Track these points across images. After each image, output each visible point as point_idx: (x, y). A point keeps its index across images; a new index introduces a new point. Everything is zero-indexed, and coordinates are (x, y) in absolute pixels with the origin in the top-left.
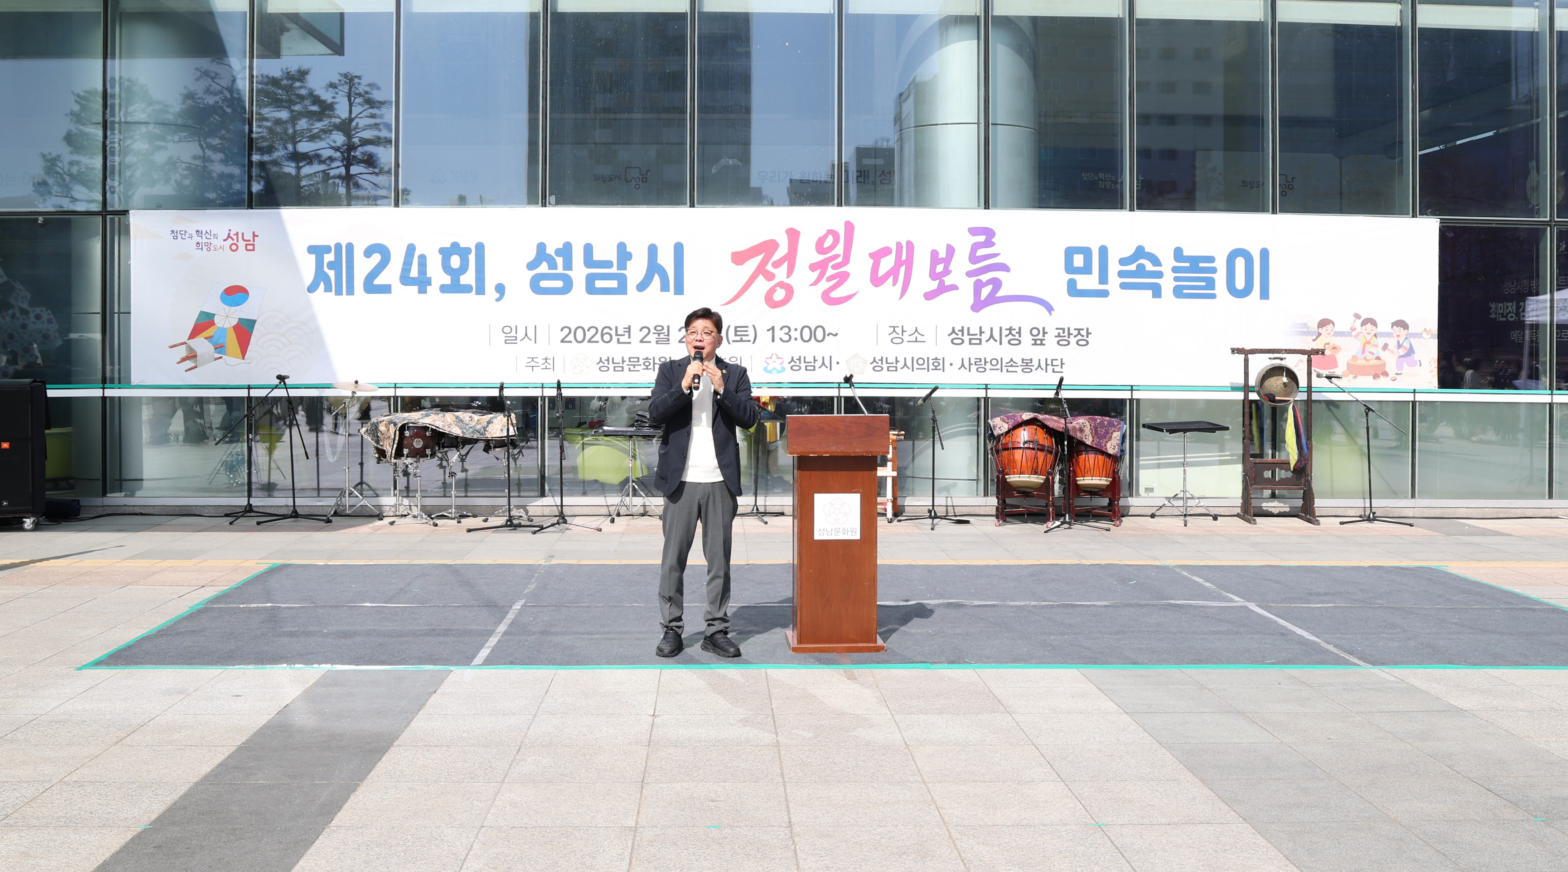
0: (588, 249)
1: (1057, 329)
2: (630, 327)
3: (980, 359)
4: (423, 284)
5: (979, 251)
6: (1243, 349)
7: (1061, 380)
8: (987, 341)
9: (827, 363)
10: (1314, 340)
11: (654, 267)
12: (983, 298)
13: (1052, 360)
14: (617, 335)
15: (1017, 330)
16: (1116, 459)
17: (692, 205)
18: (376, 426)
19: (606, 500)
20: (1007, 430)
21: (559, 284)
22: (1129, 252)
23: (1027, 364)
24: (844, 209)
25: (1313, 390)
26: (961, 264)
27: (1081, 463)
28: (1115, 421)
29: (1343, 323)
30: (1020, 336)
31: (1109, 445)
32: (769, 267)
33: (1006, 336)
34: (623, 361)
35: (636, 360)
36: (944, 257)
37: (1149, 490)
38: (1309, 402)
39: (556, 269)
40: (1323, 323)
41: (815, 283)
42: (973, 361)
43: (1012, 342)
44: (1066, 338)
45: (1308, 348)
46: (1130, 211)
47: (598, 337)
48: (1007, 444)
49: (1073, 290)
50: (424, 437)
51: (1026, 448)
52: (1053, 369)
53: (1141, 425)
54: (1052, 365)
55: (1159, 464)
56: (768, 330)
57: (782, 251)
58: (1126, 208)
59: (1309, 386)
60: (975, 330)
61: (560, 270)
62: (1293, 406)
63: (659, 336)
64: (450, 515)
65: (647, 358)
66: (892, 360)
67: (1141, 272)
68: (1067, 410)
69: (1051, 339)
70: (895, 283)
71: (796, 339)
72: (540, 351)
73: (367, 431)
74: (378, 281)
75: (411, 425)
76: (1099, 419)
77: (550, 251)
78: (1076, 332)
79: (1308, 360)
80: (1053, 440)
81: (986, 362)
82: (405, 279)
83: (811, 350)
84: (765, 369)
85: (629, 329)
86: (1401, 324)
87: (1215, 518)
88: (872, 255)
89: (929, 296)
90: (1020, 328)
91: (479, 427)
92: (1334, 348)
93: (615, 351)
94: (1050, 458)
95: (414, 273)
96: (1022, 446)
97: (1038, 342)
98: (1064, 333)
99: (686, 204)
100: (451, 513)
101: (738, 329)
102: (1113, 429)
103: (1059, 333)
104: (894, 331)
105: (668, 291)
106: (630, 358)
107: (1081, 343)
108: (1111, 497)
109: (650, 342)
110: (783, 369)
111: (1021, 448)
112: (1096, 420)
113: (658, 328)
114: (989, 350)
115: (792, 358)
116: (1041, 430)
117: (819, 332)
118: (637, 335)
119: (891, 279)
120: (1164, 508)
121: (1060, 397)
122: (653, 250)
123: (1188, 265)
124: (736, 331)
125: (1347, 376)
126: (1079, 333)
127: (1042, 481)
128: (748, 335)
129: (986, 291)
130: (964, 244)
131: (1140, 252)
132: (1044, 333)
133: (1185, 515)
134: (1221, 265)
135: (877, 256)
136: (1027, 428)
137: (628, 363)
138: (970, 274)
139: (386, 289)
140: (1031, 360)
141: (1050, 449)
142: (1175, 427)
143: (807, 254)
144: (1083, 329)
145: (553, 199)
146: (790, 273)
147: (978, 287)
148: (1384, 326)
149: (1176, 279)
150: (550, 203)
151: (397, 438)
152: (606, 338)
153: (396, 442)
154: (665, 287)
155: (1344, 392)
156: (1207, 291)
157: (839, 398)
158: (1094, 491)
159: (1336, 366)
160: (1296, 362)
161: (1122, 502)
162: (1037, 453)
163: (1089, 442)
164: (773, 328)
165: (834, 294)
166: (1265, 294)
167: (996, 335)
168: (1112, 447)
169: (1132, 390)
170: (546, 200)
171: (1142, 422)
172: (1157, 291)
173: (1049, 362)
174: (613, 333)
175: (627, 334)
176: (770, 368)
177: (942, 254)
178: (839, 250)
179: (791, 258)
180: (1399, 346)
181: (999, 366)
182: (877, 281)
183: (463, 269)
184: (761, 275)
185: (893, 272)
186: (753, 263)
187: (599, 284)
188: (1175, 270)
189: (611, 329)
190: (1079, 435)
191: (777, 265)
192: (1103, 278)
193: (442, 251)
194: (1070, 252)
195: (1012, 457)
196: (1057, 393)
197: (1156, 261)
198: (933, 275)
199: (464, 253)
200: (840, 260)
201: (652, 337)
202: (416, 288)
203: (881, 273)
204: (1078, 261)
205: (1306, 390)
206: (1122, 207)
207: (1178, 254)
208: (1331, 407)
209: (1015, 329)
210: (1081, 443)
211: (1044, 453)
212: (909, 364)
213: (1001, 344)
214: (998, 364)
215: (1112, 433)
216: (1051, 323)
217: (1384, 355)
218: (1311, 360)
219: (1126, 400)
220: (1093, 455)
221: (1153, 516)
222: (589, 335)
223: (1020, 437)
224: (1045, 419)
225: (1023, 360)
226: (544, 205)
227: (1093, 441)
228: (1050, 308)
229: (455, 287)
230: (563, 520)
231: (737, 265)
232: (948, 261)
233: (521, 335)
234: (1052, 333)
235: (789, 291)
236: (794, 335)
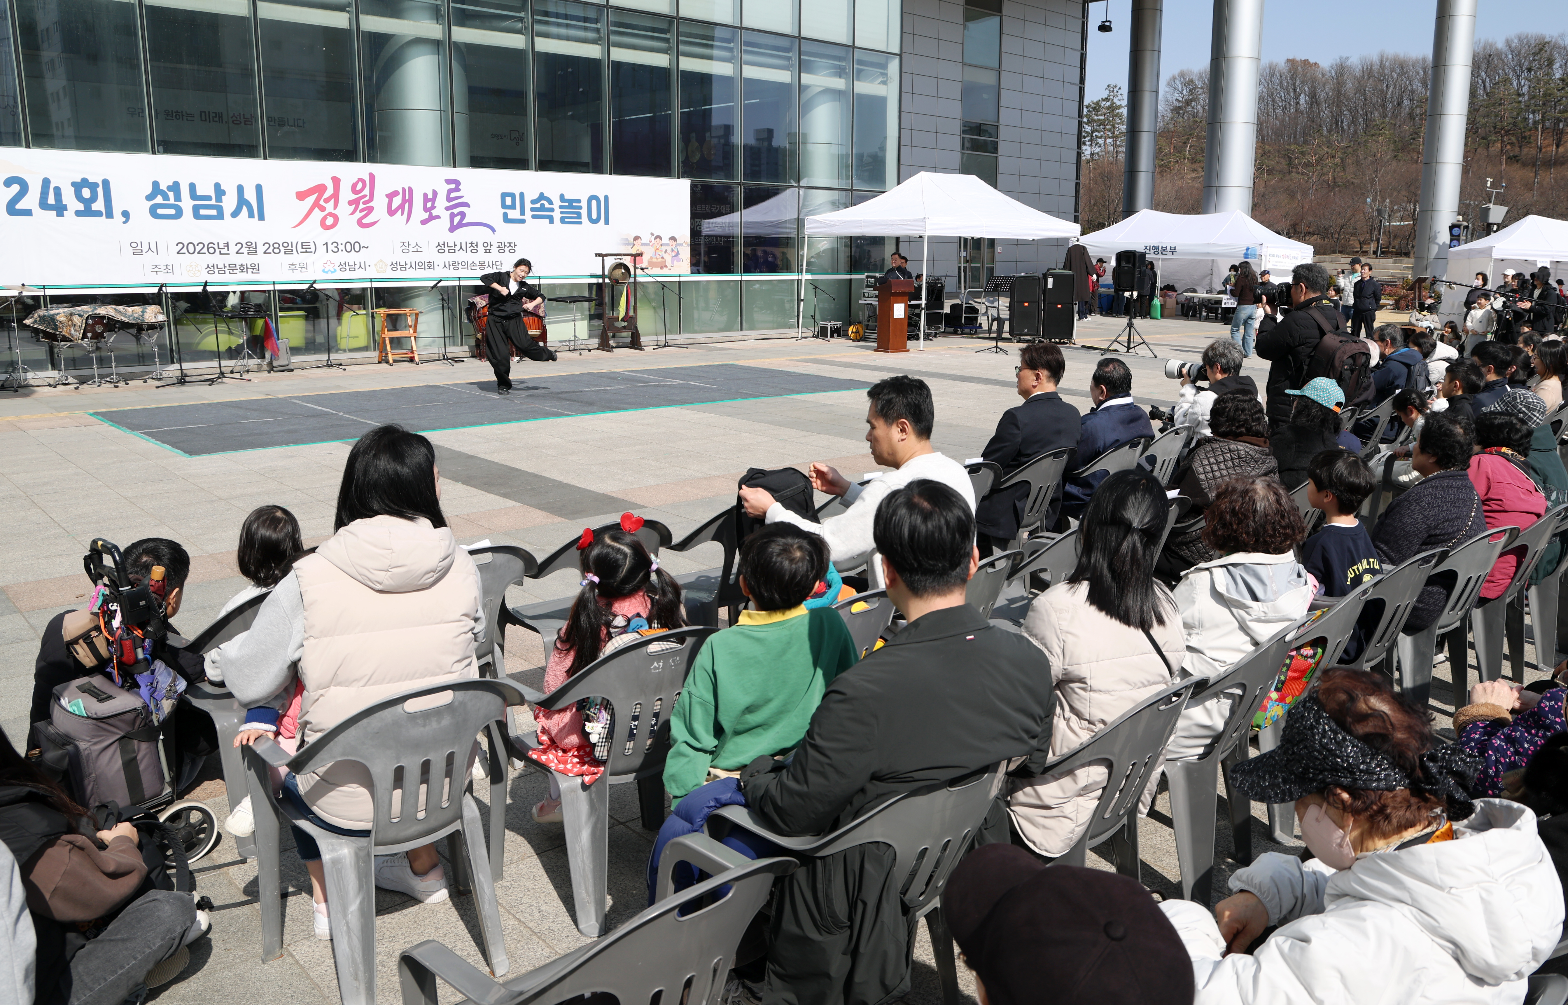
0: (192, 186)
1: (498, 243)
2: (228, 243)
3: (455, 262)
4: (60, 209)
5: (451, 194)
6: (600, 253)
8: (458, 251)
9: (363, 266)
10: (634, 248)
11: (242, 201)
12: (455, 224)
13: (496, 262)
14: (219, 248)
15: (476, 244)
17: (266, 159)
18: (49, 318)
21: (172, 212)
22: (536, 196)
23: (482, 265)
24: (368, 165)
26: (441, 203)
29: (646, 238)
30: (477, 247)
32: (322, 202)
33: (469, 247)
34: (225, 267)
35: (234, 266)
36: (432, 197)
39: (169, 201)
40: (636, 238)
41: (352, 214)
42: (451, 263)
43: (473, 251)
44: (503, 248)
45: (634, 252)
46: (535, 172)
47: (205, 250)
49: (506, 219)
50: (103, 324)
55: (559, 320)
56: (324, 245)
57: (330, 191)
58: (533, 170)
59: (635, 274)
60: (451, 244)
61: (172, 201)
63: (249, 249)
64: (113, 381)
65: (238, 265)
66: (403, 263)
67: (542, 208)
69: (494, 249)
70: (402, 214)
71: (342, 250)
72: (161, 260)
73: (35, 321)
74: (20, 206)
75: (92, 315)
77: (163, 187)
78: (508, 245)
82: (44, 205)
83: (351, 258)
84: (323, 271)
85: (227, 245)
86: (673, 239)
87: (590, 351)
88: (387, 196)
89: (424, 222)
90: (477, 242)
91: (136, 316)
92: (644, 252)
93: (217, 259)
95: (51, 200)
97: (488, 251)
98: (501, 245)
101: (304, 244)
103: (499, 245)
104: (404, 245)
105: (254, 218)
106: (229, 264)
107: (511, 251)
109: (243, 253)
110: (335, 271)
113: (248, 244)
114: (460, 256)
115: (340, 263)
117: (357, 246)
118: (233, 249)
119: (400, 211)
122: (240, 189)
123: (567, 204)
124: (302, 246)
125: (650, 268)
126: (510, 246)
128: (310, 248)
129: (457, 219)
130: (443, 189)
131: (542, 197)
132: (491, 245)
133: (574, 350)
134: (584, 204)
135: (391, 196)
137: (228, 267)
138: (447, 209)
139: (28, 213)
140: (484, 262)
143: (346, 194)
144: (512, 243)
145: (161, 148)
146: (336, 206)
147: (452, 216)
148: (665, 240)
149: (561, 213)
151: (84, 325)
152: (211, 250)
153: (83, 328)
154: (251, 215)
156: (576, 219)
157: (372, 288)
159: (645, 263)
160: (627, 261)
164: (326, 243)
165: (365, 221)
166: (607, 222)
167: (464, 247)
172: (551, 220)
173: (494, 263)
174: (216, 247)
175: (226, 248)
176: (326, 270)
177: (430, 196)
178: (367, 191)
179: (336, 196)
180: (673, 251)
181: (466, 266)
182: (391, 213)
183: (94, 198)
184: (317, 208)
185: (401, 207)
186: (312, 199)
187: (203, 212)
188: (561, 207)
189: (214, 244)
191: (327, 201)
192: (522, 213)
193: (74, 184)
194: (504, 196)
197: (550, 202)
198: (426, 209)
199: (93, 187)
200: (367, 198)
201: (245, 250)
202: (54, 212)
203: (394, 207)
204: (508, 201)
206: (530, 169)
207: (562, 197)
209: (474, 243)
212: (413, 266)
213: (466, 252)
214: (465, 264)
216: (494, 239)
217: (666, 256)
218: (634, 259)
222: (198, 248)
225: (479, 262)
226: (154, 153)
228: (493, 230)
229: (87, 212)
230: (222, 375)
231: (300, 200)
232: (433, 200)
233: (145, 248)
234: (495, 245)
235: (336, 218)
236: (341, 247)
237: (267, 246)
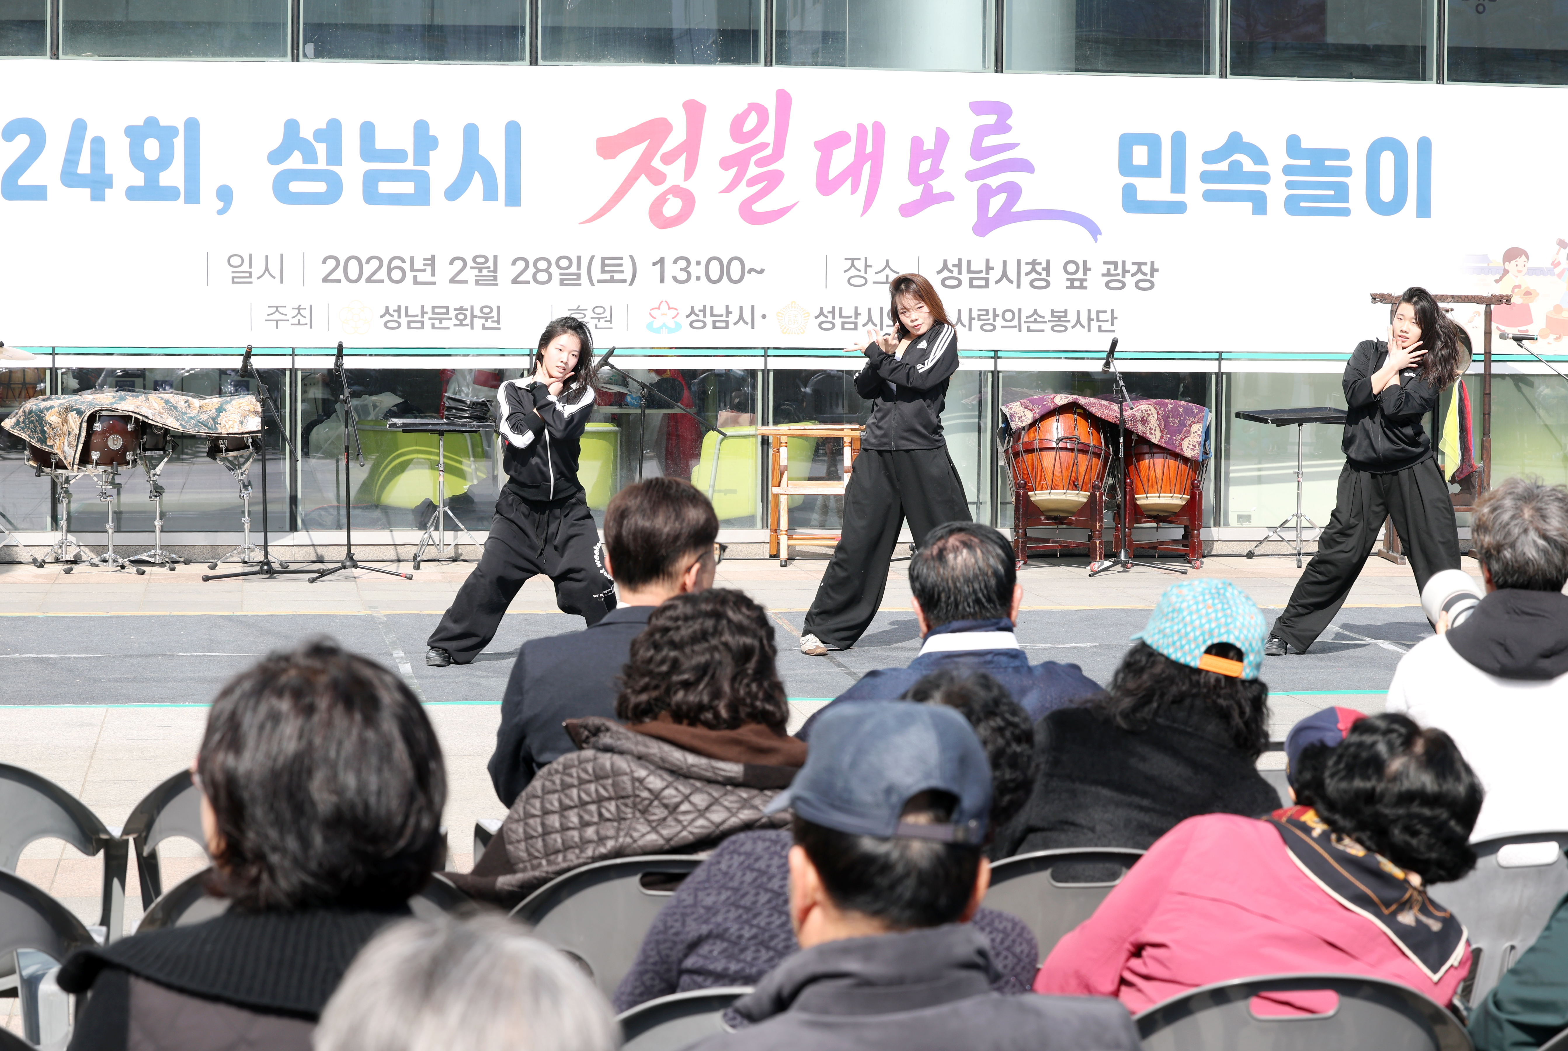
0: (367, 131)
1: (1105, 263)
2: (433, 257)
3: (987, 311)
4: (98, 184)
5: (986, 139)
6: (1390, 295)
7: (1114, 344)
8: (997, 282)
9: (747, 316)
10: (1497, 281)
11: (473, 161)
12: (991, 214)
13: (1098, 312)
14: (413, 270)
15: (1044, 265)
16: (1196, 466)
17: (534, 62)
18: (39, 416)
19: (392, 536)
20: (1031, 421)
21: (320, 187)
22: (1218, 142)
23: (1059, 319)
24: (775, 70)
25: (1493, 358)
26: (957, 160)
27: (1143, 473)
28: (1195, 408)
29: (1541, 253)
30: (1048, 275)
31: (1185, 444)
32: (656, 163)
33: (1027, 274)
34: (423, 313)
35: (444, 310)
36: (932, 148)
37: (1244, 518)
38: (1486, 378)
39: (316, 163)
40: (1512, 254)
41: (729, 189)
42: (975, 314)
43: (1036, 284)
44: (1120, 278)
45: (1486, 293)
46: (1221, 77)
47: (382, 274)
48: (1032, 443)
49: (1131, 201)
50: (123, 433)
51: (1061, 449)
52: (1100, 327)
53: (1233, 416)
54: (1098, 320)
55: (1259, 477)
56: (655, 264)
57: (677, 136)
58: (1214, 73)
59: (1488, 353)
60: (978, 265)
61: (322, 163)
62: (1461, 382)
63: (480, 271)
64: (152, 560)
65: (461, 308)
66: (849, 311)
67: (1235, 173)
68: (1124, 388)
69: (1095, 279)
70: (854, 189)
71: (698, 278)
72: (289, 294)
73: (18, 422)
74: (26, 180)
75: (103, 413)
76: (1170, 403)
77: (306, 133)
78: (1134, 269)
79: (1486, 313)
80: (1102, 436)
81: (995, 316)
82: (70, 177)
83: (722, 295)
84: (650, 327)
85: (431, 261)
88: (818, 145)
89: (908, 210)
90: (1048, 262)
91: (204, 417)
92: (1528, 293)
93: (410, 295)
94: (1097, 464)
95: (84, 167)
96: (1054, 445)
97: (1077, 284)
98: (1116, 269)
99: (522, 59)
100: (154, 556)
101: (607, 262)
102: (1192, 419)
103: (1108, 270)
104: (853, 265)
105: (496, 199)
106: (433, 308)
107: (1142, 285)
108: (1188, 523)
109: (466, 282)
110: (678, 327)
111: (1053, 448)
112: (1166, 405)
113: (479, 260)
114: (1000, 296)
115: (693, 308)
116: (1083, 421)
117: (736, 268)
118: (445, 270)
119: (848, 183)
120: (1265, 543)
121: (1112, 370)
122: (471, 134)
123: (1307, 162)
124: (603, 265)
125: (1545, 336)
126: (1139, 270)
127: (1085, 500)
128: (622, 272)
129: (996, 203)
130: (963, 127)
131: (1235, 143)
132: (1086, 269)
133: (1299, 554)
134: (1358, 163)
135: (827, 146)
136: (1062, 418)
137: (430, 315)
138: (971, 176)
139: (38, 193)
140: (1066, 312)
141: (1096, 450)
142: (1286, 416)
143: (716, 142)
144: (1145, 264)
145: (310, 48)
146: (689, 172)
147: (985, 195)
149: (1290, 185)
150: (305, 56)
151: (84, 434)
152: (396, 275)
153: (82, 439)
154: (490, 194)
155: (1540, 361)
156: (1336, 203)
157: (766, 372)
158: (1161, 516)
159: (1530, 321)
160: (1467, 315)
161: (1204, 534)
162: (1076, 457)
163: (1155, 439)
164: (662, 261)
165: (759, 207)
166: (1424, 210)
167: (1012, 273)
168: (1190, 447)
169: (1220, 359)
170: (298, 50)
171: (1237, 407)
172: (1260, 205)
173: (1093, 315)
174: (407, 266)
175: (429, 269)
176: (657, 324)
177: (929, 144)
178: (768, 135)
179: (691, 148)
181: (1015, 322)
182: (826, 186)
183: (165, 161)
184: (643, 175)
185: (852, 172)
186: (632, 155)
187: (385, 187)
188: (1288, 170)
189: (403, 261)
190: (1140, 429)
191: (668, 159)
192: (1178, 185)
193: (130, 131)
194: (1127, 142)
195: (1038, 463)
196: (1107, 364)
197: (1259, 157)
198: (915, 178)
199: (166, 135)
200: (768, 151)
201: (470, 274)
202: (87, 192)
203: (833, 173)
204: (1140, 155)
205: (1482, 358)
206: (1205, 70)
207: (1293, 145)
208: (1520, 384)
209: (1040, 264)
210: (1144, 440)
211: (1088, 457)
212: (876, 318)
213: (1019, 286)
214: (1015, 318)
215: (1190, 426)
216: (1096, 253)
218: (1491, 313)
219: (1210, 374)
220: (1162, 460)
221: (1250, 555)
222: (368, 270)
223: (1051, 432)
224: (1089, 404)
225: (1053, 311)
226: (295, 58)
227: (1162, 437)
228: (1094, 231)
229: (150, 191)
230: (351, 561)
231: (605, 157)
232: (937, 154)
233: (257, 269)
234: (1098, 269)
235: (688, 200)
236: (695, 270)
237: (521, 265)
